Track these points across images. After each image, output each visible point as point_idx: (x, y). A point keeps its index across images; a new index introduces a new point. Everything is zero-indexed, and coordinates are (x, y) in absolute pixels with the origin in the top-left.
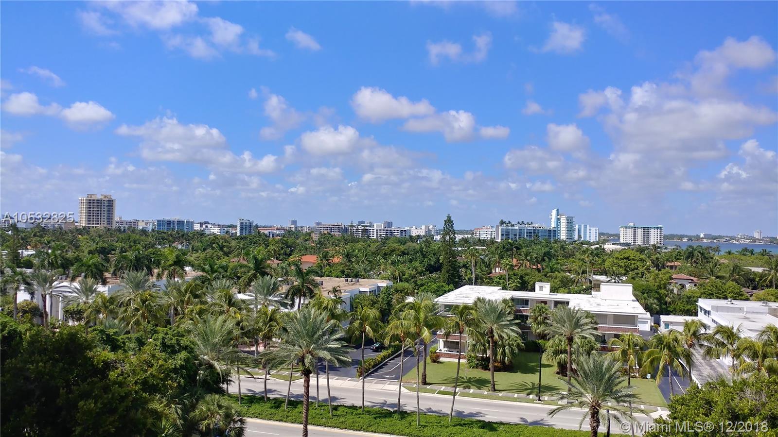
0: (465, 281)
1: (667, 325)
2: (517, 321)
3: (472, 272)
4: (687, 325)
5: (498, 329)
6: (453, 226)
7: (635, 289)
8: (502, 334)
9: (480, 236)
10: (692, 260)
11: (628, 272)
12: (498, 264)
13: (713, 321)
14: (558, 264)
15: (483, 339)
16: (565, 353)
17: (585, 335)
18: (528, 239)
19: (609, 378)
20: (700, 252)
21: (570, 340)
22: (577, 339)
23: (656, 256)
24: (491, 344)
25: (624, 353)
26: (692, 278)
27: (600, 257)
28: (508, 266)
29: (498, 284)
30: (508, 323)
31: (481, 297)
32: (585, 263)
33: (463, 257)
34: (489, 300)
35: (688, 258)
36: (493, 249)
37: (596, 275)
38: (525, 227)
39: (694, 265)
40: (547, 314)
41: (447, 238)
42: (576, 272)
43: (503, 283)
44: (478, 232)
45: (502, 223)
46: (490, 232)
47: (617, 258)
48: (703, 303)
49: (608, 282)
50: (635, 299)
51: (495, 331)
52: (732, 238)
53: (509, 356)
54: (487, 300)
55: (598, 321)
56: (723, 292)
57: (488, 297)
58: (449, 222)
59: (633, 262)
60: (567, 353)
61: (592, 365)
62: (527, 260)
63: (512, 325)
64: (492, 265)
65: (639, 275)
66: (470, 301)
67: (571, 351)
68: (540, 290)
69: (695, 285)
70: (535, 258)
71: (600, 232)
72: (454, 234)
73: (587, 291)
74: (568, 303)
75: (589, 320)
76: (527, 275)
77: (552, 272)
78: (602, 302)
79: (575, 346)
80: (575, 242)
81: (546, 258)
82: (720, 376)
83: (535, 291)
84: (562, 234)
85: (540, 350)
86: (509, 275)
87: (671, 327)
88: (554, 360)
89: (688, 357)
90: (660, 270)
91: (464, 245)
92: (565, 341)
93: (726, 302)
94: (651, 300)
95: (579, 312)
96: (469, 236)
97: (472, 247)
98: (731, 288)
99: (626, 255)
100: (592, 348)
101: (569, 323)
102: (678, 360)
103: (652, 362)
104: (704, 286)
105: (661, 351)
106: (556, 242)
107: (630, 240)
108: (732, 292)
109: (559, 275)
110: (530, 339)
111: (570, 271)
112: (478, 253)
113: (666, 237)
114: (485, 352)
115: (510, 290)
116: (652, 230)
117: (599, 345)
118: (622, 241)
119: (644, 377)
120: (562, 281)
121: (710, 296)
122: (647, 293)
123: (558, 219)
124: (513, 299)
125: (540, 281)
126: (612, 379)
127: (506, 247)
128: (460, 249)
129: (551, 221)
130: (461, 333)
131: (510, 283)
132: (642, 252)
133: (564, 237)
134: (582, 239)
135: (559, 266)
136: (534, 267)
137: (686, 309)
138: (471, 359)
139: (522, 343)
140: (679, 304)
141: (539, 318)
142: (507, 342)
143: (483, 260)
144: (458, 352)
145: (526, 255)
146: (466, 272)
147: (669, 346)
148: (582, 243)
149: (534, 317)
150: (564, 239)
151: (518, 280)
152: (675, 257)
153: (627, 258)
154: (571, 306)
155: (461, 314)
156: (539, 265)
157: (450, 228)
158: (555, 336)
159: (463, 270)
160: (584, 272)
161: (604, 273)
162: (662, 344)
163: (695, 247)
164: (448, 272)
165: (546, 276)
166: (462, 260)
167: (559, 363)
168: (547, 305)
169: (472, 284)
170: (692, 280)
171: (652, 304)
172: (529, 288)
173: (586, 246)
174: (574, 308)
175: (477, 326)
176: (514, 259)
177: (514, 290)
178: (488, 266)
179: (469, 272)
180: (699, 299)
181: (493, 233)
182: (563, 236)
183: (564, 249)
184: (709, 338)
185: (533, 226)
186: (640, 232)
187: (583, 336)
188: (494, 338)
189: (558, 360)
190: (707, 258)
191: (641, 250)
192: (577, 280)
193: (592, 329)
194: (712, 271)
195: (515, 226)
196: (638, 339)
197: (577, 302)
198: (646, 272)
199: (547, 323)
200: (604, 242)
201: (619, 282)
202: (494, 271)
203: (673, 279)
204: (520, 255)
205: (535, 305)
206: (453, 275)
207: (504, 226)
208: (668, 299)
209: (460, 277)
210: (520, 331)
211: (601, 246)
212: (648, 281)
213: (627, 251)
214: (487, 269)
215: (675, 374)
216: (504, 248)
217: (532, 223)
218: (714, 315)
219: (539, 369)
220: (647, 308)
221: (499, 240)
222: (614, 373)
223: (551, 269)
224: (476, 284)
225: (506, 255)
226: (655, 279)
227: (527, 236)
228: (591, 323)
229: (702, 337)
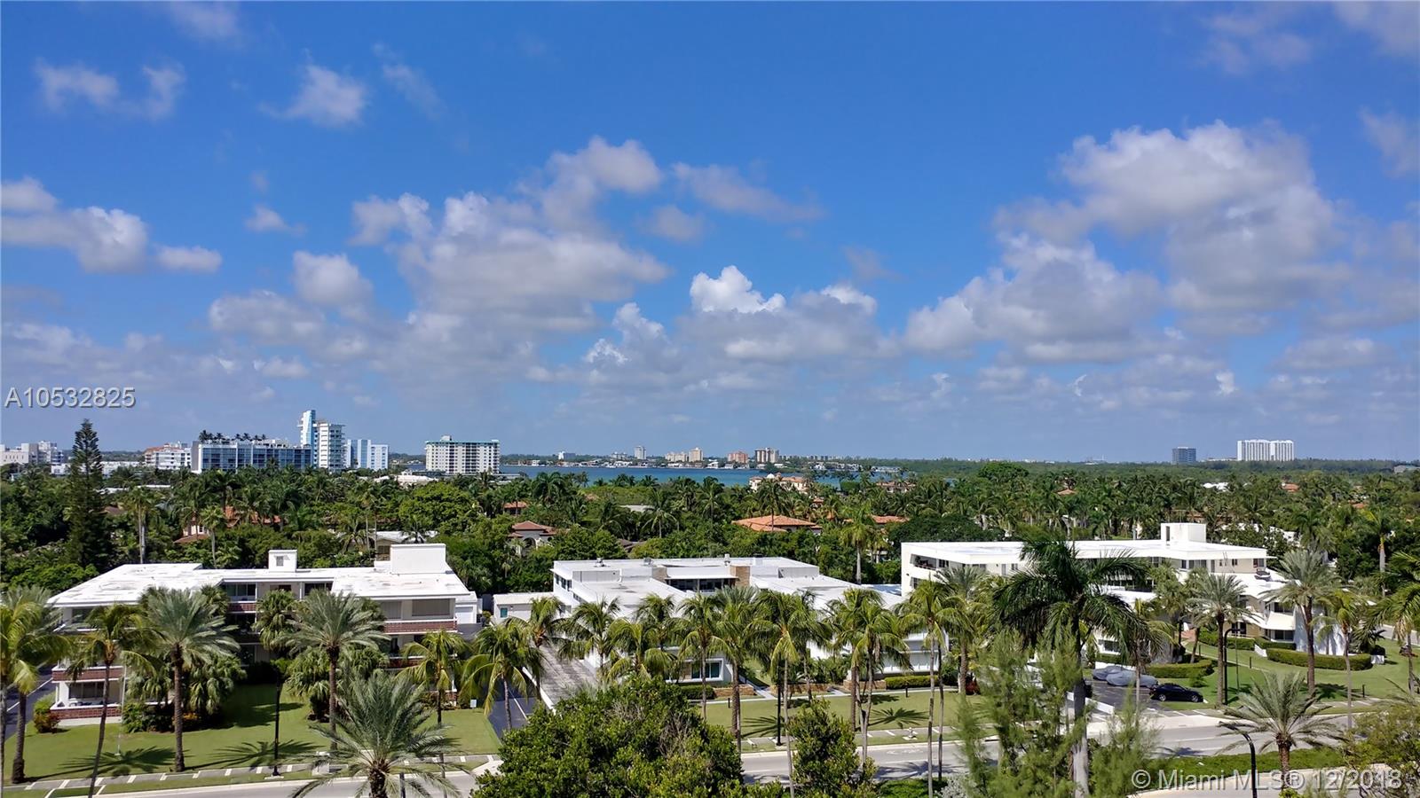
0: (122, 555)
1: (504, 610)
2: (231, 628)
3: (138, 538)
4: (535, 608)
5: (193, 647)
6: (97, 443)
7: (450, 551)
8: (200, 655)
9: (157, 463)
10: (544, 497)
11: (439, 521)
12: (194, 518)
13: (576, 597)
14: (314, 513)
15: (158, 669)
16: (323, 679)
17: (361, 642)
18: (256, 466)
19: (403, 715)
20: (556, 483)
21: (334, 653)
22: (346, 652)
23: (487, 492)
24: (176, 678)
25: (431, 667)
26: (544, 527)
27: (390, 498)
28: (215, 523)
29: (194, 557)
30: (214, 633)
31: (157, 585)
32: (364, 509)
33: (121, 508)
34: (174, 591)
35: (538, 494)
36: (186, 489)
37: (384, 530)
38: (250, 445)
39: (548, 506)
40: (290, 609)
41: (83, 468)
42: (346, 528)
43: (205, 555)
44: (154, 456)
45: (205, 437)
46: (180, 456)
47: (420, 499)
48: (561, 569)
49: (403, 542)
50: (450, 569)
51: (185, 651)
52: (605, 459)
53: (216, 696)
54: (170, 590)
55: (385, 614)
56: (591, 548)
57: (171, 585)
58: (86, 435)
59: (448, 504)
60: (328, 679)
61: (371, 696)
62: (253, 508)
63: (221, 635)
64: (182, 521)
65: (458, 527)
66: (132, 597)
67: (335, 674)
68: (277, 565)
69: (549, 539)
70: (270, 503)
71: (391, 452)
72: (99, 459)
73: (366, 561)
74: (329, 585)
75: (368, 614)
76: (254, 537)
77: (300, 529)
78: (393, 580)
79: (343, 664)
80: (345, 471)
81: (290, 504)
82: (582, 687)
83: (267, 568)
84: (321, 458)
85: (278, 678)
86: (216, 538)
87: (510, 614)
88: (304, 694)
89: (536, 662)
90: (493, 517)
91: (121, 483)
92: (323, 657)
93: (594, 564)
94: (478, 570)
95: (349, 600)
96: (135, 464)
97: (139, 487)
98: (601, 541)
99: (436, 493)
100: (374, 665)
101: (331, 622)
102: (520, 669)
103: (477, 679)
104: (563, 540)
105: (491, 657)
106: (309, 472)
107: (443, 466)
108: (603, 547)
109: (313, 533)
110: (257, 659)
111: (334, 526)
112: (151, 497)
113: (504, 459)
114: (163, 694)
115: (218, 568)
116: (481, 449)
117: (386, 658)
118: (429, 467)
119: (465, 706)
120: (319, 545)
121: (571, 555)
122: (472, 557)
123: (315, 430)
124: (224, 586)
125: (279, 547)
126: (408, 716)
127: (212, 484)
128: (112, 490)
129: (300, 434)
130: (108, 663)
131: (219, 555)
132: (463, 486)
133: (326, 463)
134: (359, 466)
135: (314, 518)
136: (268, 521)
137: (534, 580)
138: (131, 713)
139: (242, 668)
140: (524, 573)
141: (275, 618)
142: (211, 671)
143: (162, 511)
144: (101, 703)
145: (252, 499)
146: (125, 538)
147: (506, 646)
148: (358, 474)
149: (266, 616)
150: (326, 467)
151: (236, 547)
152: (519, 493)
153: (438, 498)
154: (335, 590)
155: (110, 623)
156: (276, 517)
157: (90, 449)
158: (305, 648)
159: (120, 534)
160: (361, 526)
161: (397, 525)
162: (494, 644)
163: (549, 475)
164: (82, 540)
165: (289, 536)
166: (117, 512)
167: (313, 699)
168: (291, 593)
169: (138, 562)
170: (545, 531)
171: (479, 576)
172: (257, 561)
173: (365, 478)
174: (342, 593)
175: (148, 644)
176: (228, 507)
177: (227, 567)
178: (174, 522)
179: (132, 536)
180: (555, 562)
181: (186, 456)
182: (323, 460)
183: (325, 485)
184: (568, 626)
185: (266, 442)
186: (460, 452)
187: (357, 644)
188: (184, 666)
189: (312, 694)
190: (568, 494)
191: (462, 483)
192: (347, 541)
193: (373, 629)
194: (574, 514)
195: (231, 442)
196: (454, 639)
197: (347, 581)
198: (469, 521)
199: (291, 626)
200: (399, 470)
201: (423, 542)
202: (186, 533)
203: (514, 531)
204: (240, 498)
205: (268, 593)
206: (95, 546)
207: (209, 444)
208: (506, 566)
209: (110, 548)
210: (237, 645)
211: (392, 478)
212: (474, 537)
213: (437, 485)
214: (172, 528)
215: (516, 694)
216: (207, 485)
217: (264, 437)
218: (576, 588)
219: (274, 714)
220: (471, 584)
221: (199, 472)
222: (411, 706)
223: (300, 523)
224: (146, 561)
225: (211, 499)
226: (485, 532)
227: (254, 462)
228: (373, 618)
229: (558, 626)
